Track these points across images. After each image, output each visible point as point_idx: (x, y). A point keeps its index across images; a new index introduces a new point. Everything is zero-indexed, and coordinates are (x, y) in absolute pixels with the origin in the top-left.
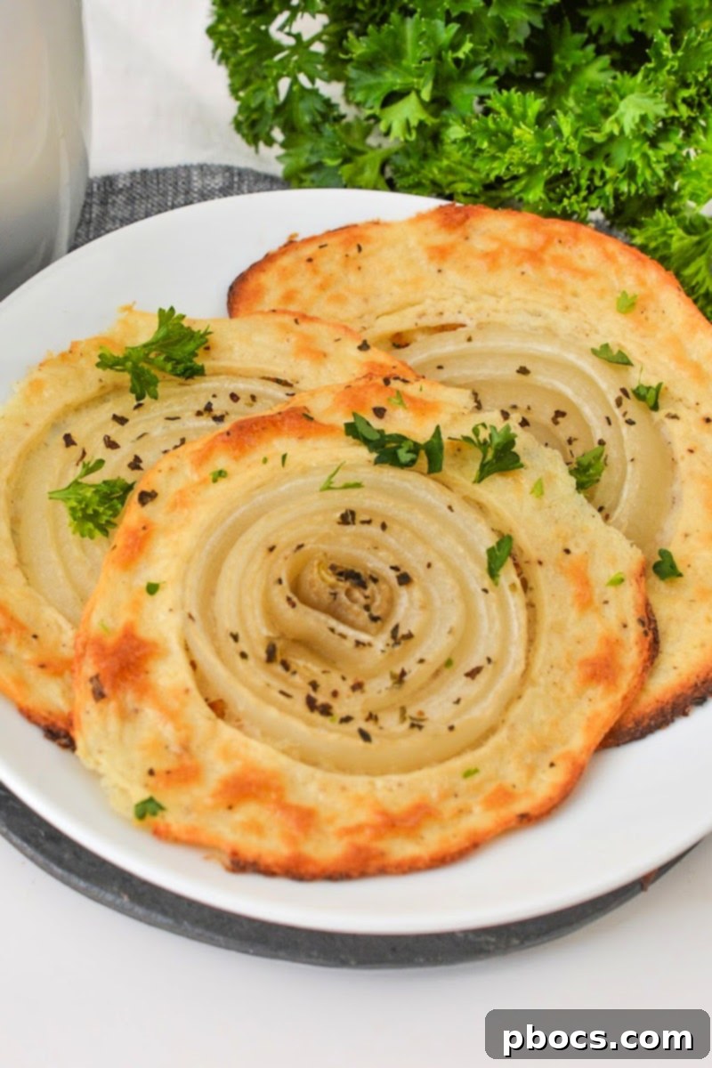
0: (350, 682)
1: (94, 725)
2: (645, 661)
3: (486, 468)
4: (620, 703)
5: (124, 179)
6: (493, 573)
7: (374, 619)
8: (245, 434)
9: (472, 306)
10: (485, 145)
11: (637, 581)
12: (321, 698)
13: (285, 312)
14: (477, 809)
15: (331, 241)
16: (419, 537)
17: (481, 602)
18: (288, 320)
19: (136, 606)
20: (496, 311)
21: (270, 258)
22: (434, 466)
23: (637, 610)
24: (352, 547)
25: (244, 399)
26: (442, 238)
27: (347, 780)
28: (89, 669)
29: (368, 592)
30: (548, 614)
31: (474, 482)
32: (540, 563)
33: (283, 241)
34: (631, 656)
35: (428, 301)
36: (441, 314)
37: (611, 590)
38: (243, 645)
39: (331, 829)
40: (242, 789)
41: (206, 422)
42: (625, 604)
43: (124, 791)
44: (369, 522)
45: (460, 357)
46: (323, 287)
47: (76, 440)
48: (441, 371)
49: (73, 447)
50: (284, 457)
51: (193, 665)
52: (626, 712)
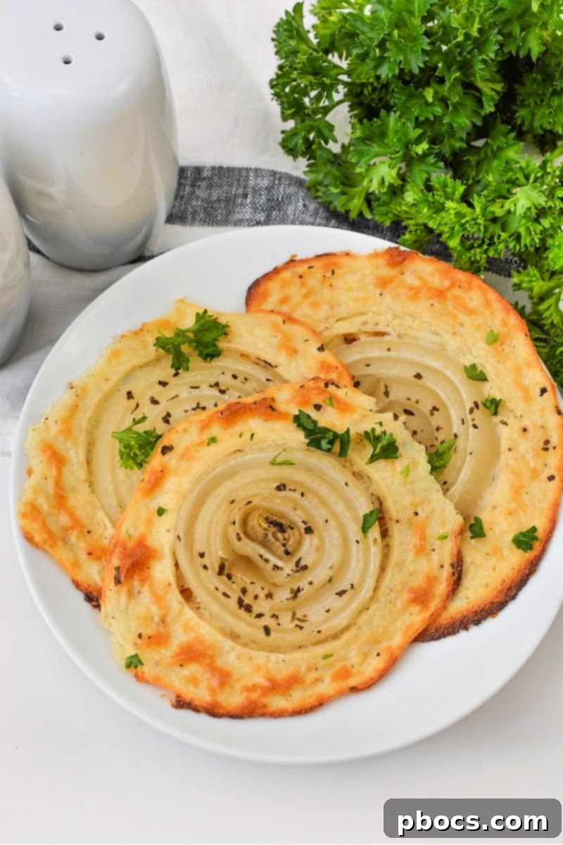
0: (266, 592)
1: (113, 597)
2: (449, 592)
3: (375, 457)
4: (428, 619)
5: (208, 171)
6: (365, 529)
7: (287, 553)
8: (233, 414)
9: (396, 322)
10: (425, 210)
11: (456, 537)
12: (247, 600)
13: (279, 313)
14: (327, 680)
15: (317, 264)
16: (323, 502)
17: (354, 549)
18: (279, 319)
19: (149, 523)
20: (410, 327)
21: (276, 271)
22: (343, 453)
23: (452, 558)
24: (280, 504)
25: (241, 378)
26: (386, 272)
27: (255, 653)
28: (115, 562)
29: (286, 535)
30: (395, 555)
31: (367, 464)
32: (397, 521)
33: (287, 259)
34: (442, 588)
35: (370, 314)
36: (377, 324)
37: (438, 542)
38: (206, 561)
39: (238, 686)
40: (190, 654)
41: (215, 392)
42: (445, 553)
43: (122, 646)
44: (295, 490)
45: (380, 359)
46: (306, 296)
47: (134, 396)
48: (368, 368)
49: (131, 400)
50: (252, 435)
51: (177, 565)
52: (431, 622)
